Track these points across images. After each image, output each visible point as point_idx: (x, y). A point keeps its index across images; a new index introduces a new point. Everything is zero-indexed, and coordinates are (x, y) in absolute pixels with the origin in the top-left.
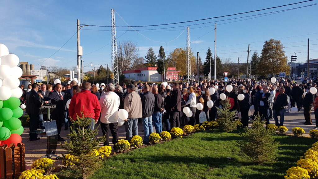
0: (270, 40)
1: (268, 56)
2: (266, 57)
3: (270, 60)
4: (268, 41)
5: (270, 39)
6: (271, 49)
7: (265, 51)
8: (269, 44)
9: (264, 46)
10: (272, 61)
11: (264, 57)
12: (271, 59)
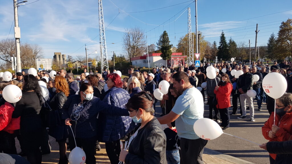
0: (288, 21)
1: (285, 38)
2: (283, 39)
3: (288, 43)
4: (285, 22)
5: (288, 19)
6: (288, 30)
7: (282, 32)
8: (286, 25)
9: (281, 27)
10: (290, 44)
11: (281, 40)
12: (288, 41)
